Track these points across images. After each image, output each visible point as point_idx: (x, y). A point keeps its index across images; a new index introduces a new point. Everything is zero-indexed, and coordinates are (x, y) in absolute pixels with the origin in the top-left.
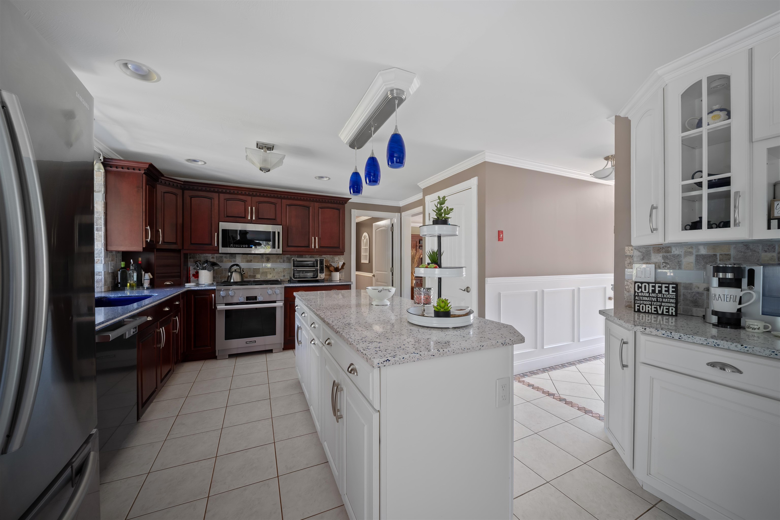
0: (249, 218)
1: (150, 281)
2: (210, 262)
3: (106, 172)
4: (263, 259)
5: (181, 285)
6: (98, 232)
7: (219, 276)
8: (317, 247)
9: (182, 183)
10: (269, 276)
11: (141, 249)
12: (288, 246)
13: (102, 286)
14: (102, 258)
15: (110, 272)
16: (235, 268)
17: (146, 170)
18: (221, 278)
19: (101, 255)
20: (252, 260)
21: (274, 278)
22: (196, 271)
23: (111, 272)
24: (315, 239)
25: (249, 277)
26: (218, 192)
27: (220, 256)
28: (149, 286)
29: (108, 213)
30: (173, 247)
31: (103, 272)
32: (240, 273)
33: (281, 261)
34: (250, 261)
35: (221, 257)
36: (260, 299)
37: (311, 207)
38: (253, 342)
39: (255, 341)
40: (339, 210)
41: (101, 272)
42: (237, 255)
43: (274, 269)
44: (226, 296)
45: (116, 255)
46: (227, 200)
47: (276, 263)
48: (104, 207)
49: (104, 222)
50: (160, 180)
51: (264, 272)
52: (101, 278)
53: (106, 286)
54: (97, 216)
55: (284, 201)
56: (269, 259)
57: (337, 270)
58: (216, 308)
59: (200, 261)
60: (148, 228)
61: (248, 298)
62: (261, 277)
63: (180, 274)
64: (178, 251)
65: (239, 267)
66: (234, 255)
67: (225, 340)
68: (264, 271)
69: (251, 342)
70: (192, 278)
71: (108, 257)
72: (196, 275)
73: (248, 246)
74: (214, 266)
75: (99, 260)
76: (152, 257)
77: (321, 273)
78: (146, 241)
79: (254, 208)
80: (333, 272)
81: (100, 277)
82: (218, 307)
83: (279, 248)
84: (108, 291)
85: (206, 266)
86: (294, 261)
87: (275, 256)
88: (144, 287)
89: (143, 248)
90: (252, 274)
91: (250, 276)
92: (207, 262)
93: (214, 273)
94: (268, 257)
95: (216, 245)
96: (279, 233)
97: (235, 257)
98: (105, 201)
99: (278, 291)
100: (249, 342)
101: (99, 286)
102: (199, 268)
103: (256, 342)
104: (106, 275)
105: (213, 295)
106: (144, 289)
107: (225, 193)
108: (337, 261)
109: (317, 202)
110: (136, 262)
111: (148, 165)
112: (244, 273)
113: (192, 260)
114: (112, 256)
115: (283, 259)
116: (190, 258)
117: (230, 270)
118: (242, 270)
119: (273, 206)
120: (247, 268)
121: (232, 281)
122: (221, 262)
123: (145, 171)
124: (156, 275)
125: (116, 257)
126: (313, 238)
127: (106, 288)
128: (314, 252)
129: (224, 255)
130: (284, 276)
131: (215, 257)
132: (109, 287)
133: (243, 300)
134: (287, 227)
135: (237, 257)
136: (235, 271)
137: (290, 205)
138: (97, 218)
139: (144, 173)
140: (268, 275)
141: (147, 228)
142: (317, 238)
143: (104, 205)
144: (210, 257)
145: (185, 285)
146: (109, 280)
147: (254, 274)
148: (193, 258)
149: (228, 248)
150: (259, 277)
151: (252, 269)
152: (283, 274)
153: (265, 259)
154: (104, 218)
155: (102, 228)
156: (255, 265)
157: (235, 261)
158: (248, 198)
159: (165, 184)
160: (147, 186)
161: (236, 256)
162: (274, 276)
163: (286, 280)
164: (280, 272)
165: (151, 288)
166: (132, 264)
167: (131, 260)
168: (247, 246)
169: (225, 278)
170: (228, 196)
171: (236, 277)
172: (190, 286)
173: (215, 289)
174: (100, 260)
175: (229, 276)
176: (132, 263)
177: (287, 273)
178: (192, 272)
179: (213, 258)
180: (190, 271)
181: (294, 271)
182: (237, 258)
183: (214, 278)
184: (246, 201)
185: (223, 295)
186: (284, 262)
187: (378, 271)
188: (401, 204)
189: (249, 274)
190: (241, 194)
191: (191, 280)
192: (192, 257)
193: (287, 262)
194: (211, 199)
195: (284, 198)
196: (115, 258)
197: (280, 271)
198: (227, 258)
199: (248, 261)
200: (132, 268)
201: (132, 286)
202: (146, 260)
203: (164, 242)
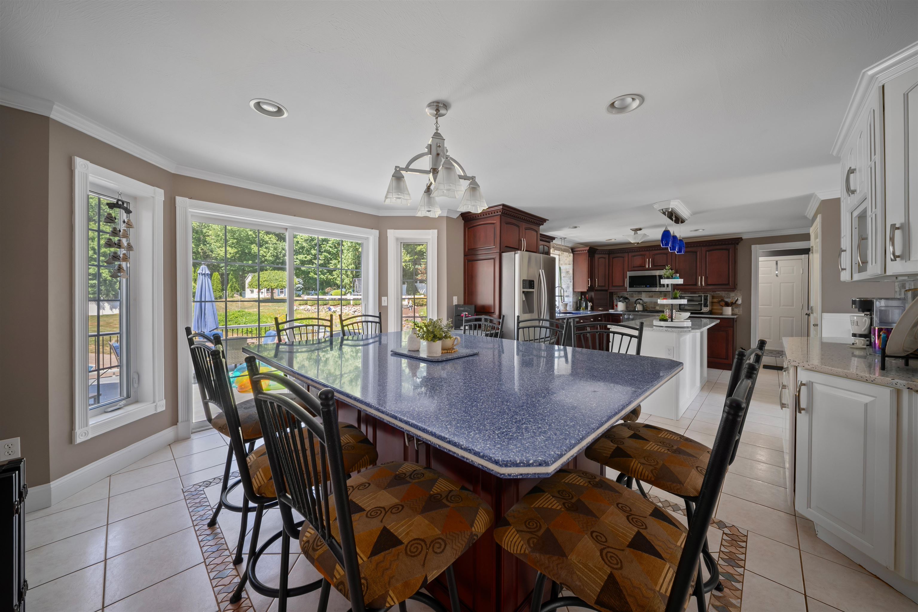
0: (647, 267)
1: (591, 307)
2: (624, 297)
3: (573, 254)
4: (662, 295)
5: (607, 309)
6: (570, 283)
7: (629, 306)
8: (702, 285)
9: (609, 250)
11: (586, 290)
16: (640, 301)
17: (588, 250)
19: (572, 294)
22: (617, 303)
23: (576, 301)
24: (701, 278)
25: (651, 308)
26: (628, 252)
28: (590, 310)
29: (574, 273)
30: (604, 288)
31: (572, 301)
32: (643, 305)
34: (652, 297)
37: (699, 252)
40: (728, 250)
42: (643, 292)
44: (628, 318)
48: (573, 271)
49: (573, 278)
50: (596, 252)
52: (572, 305)
54: (570, 275)
59: (619, 297)
60: (589, 279)
63: (607, 304)
64: (606, 290)
65: (642, 301)
70: (614, 307)
71: (575, 294)
72: (617, 306)
74: (627, 300)
76: (592, 294)
77: (705, 306)
78: (588, 286)
79: (650, 259)
80: (723, 306)
84: (574, 310)
85: (622, 300)
92: (622, 297)
93: (626, 304)
94: (665, 294)
95: (626, 286)
97: (641, 294)
98: (573, 268)
101: (571, 309)
102: (618, 301)
104: (574, 303)
105: (621, 317)
106: (588, 311)
107: (632, 252)
108: (733, 296)
109: (704, 247)
110: (585, 297)
112: (645, 305)
114: (577, 294)
117: (635, 303)
118: (644, 303)
119: (665, 256)
120: (649, 302)
121: (637, 310)
122: (631, 297)
124: (595, 304)
128: (700, 289)
129: (634, 293)
136: (639, 303)
139: (588, 252)
142: (703, 277)
144: (623, 294)
146: (575, 306)
147: (654, 306)
148: (615, 295)
149: (633, 288)
150: (658, 308)
151: (653, 302)
154: (572, 276)
155: (572, 281)
157: (640, 297)
158: (647, 253)
159: (599, 254)
160: (590, 258)
166: (583, 298)
167: (583, 296)
168: (644, 286)
169: (632, 307)
170: (634, 254)
171: (639, 307)
172: (611, 311)
174: (571, 296)
175: (635, 307)
178: (615, 304)
179: (627, 294)
180: (614, 302)
183: (627, 307)
184: (646, 255)
185: (626, 318)
189: (651, 306)
190: (642, 251)
194: (623, 258)
196: (579, 295)
198: (636, 295)
199: (650, 297)
200: (583, 300)
201: (583, 309)
202: (590, 296)
203: (598, 286)
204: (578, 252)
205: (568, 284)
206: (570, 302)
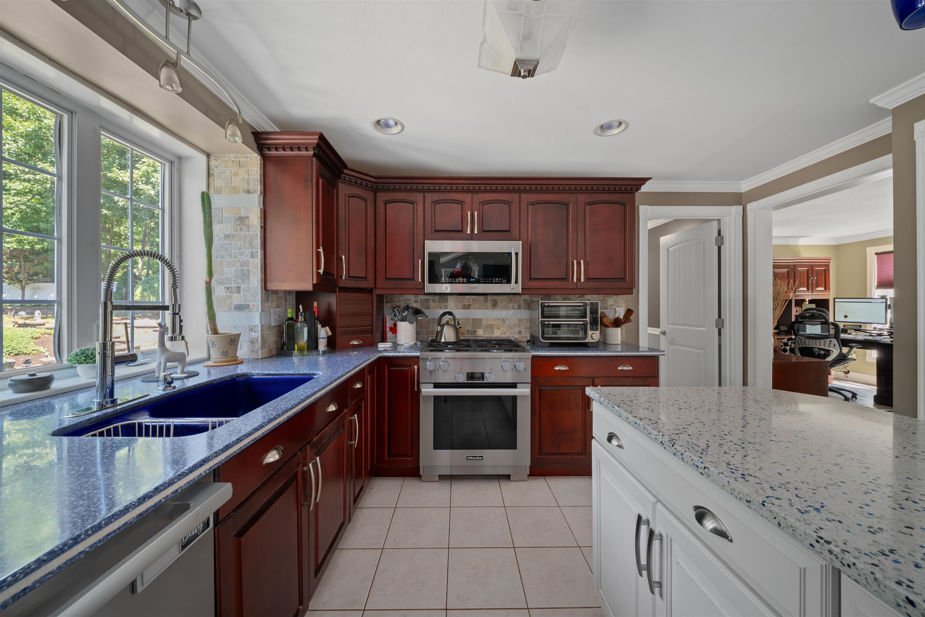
0: (469, 232)
1: (328, 340)
2: (412, 308)
3: (265, 159)
4: (487, 302)
5: (371, 344)
6: (253, 259)
7: (425, 330)
8: (582, 280)
9: (373, 180)
10: (496, 332)
11: (310, 287)
12: (531, 279)
13: (258, 350)
14: (258, 302)
15: (272, 325)
16: (447, 318)
17: (316, 147)
18: (427, 334)
19: (257, 298)
20: (470, 305)
21: (504, 336)
22: (393, 322)
23: (275, 325)
24: (579, 264)
25: (466, 334)
26: (423, 189)
27: (426, 299)
28: (326, 348)
29: (268, 227)
30: (362, 284)
31: (260, 326)
32: (454, 326)
33: (515, 306)
35: (428, 300)
36: (490, 378)
37: (571, 204)
38: (478, 457)
39: (482, 457)
40: (624, 205)
41: (258, 326)
42: (449, 297)
43: (503, 320)
44: (434, 370)
45: (285, 298)
46: (435, 203)
47: (507, 309)
48: (261, 218)
49: (261, 242)
50: (343, 175)
51: (488, 325)
52: (257, 336)
53: (266, 350)
54: (252, 233)
55: (524, 196)
56: (497, 304)
57: (617, 323)
58: (419, 390)
59: (399, 307)
60: (321, 250)
61: (471, 376)
62: (484, 334)
63: (371, 327)
64: (369, 291)
65: (452, 317)
66: (445, 297)
67: (434, 449)
68: (489, 323)
69: (475, 458)
70: (389, 334)
71: (270, 301)
72: (394, 330)
73: (467, 280)
74: (417, 316)
75: (254, 306)
76: (333, 301)
77: (592, 329)
78: (318, 273)
79: (476, 213)
80: (608, 327)
81: (256, 333)
82: (422, 390)
83: (516, 282)
84: (269, 357)
85: (406, 315)
86: (543, 307)
87: (505, 297)
88: (319, 351)
89: (313, 284)
90: (471, 329)
91: (468, 331)
92: (408, 308)
93: (417, 326)
94: (495, 300)
95: (420, 280)
96: (517, 254)
97: (446, 301)
98: (262, 207)
99: (521, 366)
100: (471, 457)
101: (255, 349)
102: (398, 319)
103: (482, 459)
104: (266, 331)
105: (416, 367)
106: (319, 354)
107: (433, 191)
108: (612, 305)
109: (581, 193)
110: (307, 307)
111: (317, 137)
112: (460, 327)
113: (389, 305)
114: (278, 299)
115: (518, 303)
116: (387, 302)
117: (439, 321)
118: (456, 322)
119: (505, 207)
120: (464, 319)
121: (443, 340)
122: (426, 309)
123: (314, 150)
124: (338, 330)
125: (285, 301)
126: (575, 262)
127: (264, 352)
128: (577, 288)
129: (431, 298)
130: (520, 332)
131: (419, 300)
132: (271, 350)
133: (462, 379)
134: (529, 244)
135: (449, 299)
136: (448, 323)
137: (533, 204)
138: (252, 236)
139: (314, 155)
140: (495, 330)
141: (319, 250)
142: (582, 261)
143: (261, 213)
144: (413, 301)
145: (378, 347)
146: (272, 338)
147: (473, 328)
148: (390, 303)
149: (437, 285)
150: (481, 334)
151: (471, 320)
152: (518, 330)
153: (489, 304)
154: (261, 235)
155: (257, 252)
156: (477, 313)
157: (446, 307)
158: (467, 197)
159: (350, 183)
160: (321, 180)
161: (447, 299)
162: (504, 333)
163: (522, 340)
164: (514, 325)
165: (329, 353)
166: (301, 313)
167: (301, 306)
168: (465, 280)
169: (433, 334)
170: (436, 196)
171: (448, 335)
172: (385, 347)
173: (418, 357)
174: (256, 307)
175: (438, 332)
176: (301, 311)
177: (525, 328)
178: (389, 324)
179: (416, 302)
180: (386, 322)
181: (543, 325)
182: (449, 302)
183: (418, 335)
184: (464, 202)
185: (431, 370)
186: (519, 307)
187: (672, 324)
188: (745, 186)
189: (467, 328)
190: (457, 191)
191: (387, 336)
192: (389, 301)
193: (524, 309)
194: (412, 203)
195: (525, 191)
196: (284, 303)
197: (513, 323)
198: (435, 303)
199: (467, 307)
200: (301, 318)
201: (301, 350)
202: (324, 306)
203: (349, 276)
204: (281, 153)
205: (246, 264)
206: (252, 329)
